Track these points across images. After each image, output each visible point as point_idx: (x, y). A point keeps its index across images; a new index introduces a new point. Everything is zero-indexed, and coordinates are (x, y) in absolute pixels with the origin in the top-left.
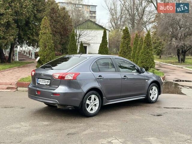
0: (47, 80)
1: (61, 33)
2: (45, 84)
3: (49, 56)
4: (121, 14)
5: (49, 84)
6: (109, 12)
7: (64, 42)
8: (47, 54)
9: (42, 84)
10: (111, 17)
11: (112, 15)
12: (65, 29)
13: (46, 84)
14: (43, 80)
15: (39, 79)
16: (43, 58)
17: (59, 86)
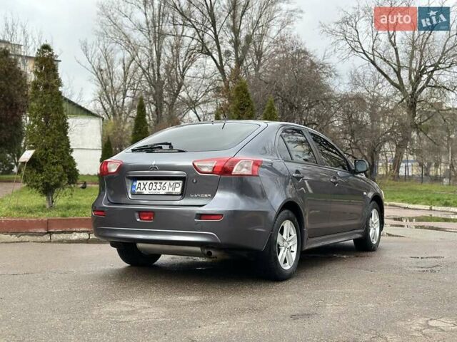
0: (168, 182)
2: (162, 192)
3: (59, 148)
4: (125, 81)
5: (178, 190)
6: (95, 77)
7: (5, 139)
8: (54, 142)
9: (152, 192)
10: (99, 88)
11: (103, 83)
12: (12, 105)
13: (166, 191)
14: (153, 182)
15: (138, 182)
16: (43, 151)
17: (213, 195)
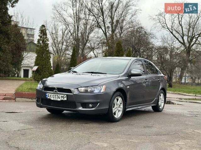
1: (13, 51)
7: (15, 62)
11: (53, 39)
12: (18, 48)
